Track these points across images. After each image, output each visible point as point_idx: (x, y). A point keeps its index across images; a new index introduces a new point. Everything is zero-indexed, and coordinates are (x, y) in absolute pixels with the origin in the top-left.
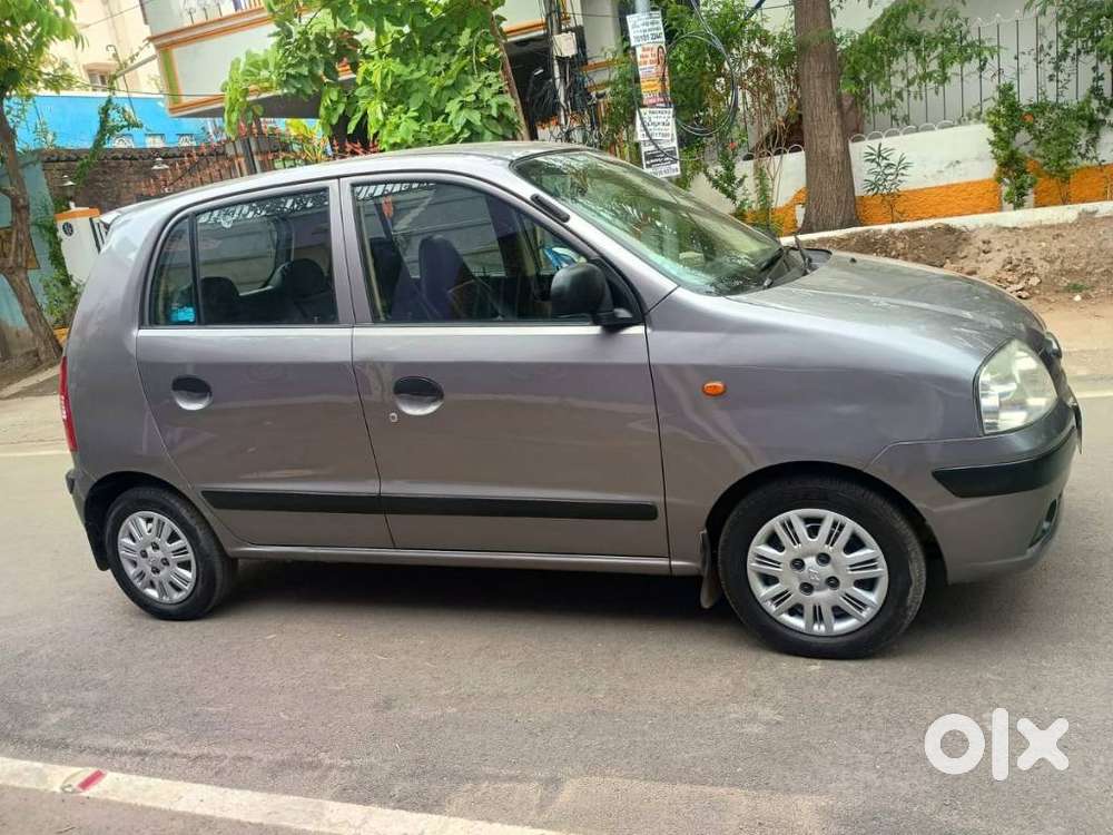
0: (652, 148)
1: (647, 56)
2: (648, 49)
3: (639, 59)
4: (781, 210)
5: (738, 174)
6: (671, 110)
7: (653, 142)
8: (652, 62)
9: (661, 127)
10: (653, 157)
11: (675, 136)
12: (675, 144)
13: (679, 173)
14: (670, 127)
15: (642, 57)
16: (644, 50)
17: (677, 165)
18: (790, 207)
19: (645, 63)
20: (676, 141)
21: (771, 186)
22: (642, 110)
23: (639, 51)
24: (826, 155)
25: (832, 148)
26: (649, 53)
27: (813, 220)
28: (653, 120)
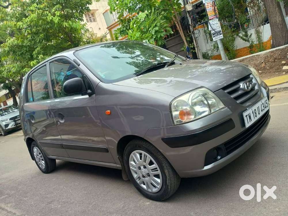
0: (214, 31)
1: (209, 5)
2: (209, 3)
3: (206, 7)
4: (266, 42)
5: (249, 34)
6: (218, 19)
7: (214, 30)
8: (210, 6)
9: (216, 25)
10: (215, 34)
11: (220, 27)
12: (220, 29)
13: (223, 37)
14: (218, 24)
15: (207, 6)
16: (207, 3)
17: (222, 35)
18: (269, 41)
19: (208, 7)
20: (220, 28)
21: (261, 36)
22: (210, 21)
23: (206, 4)
24: (276, 22)
25: (278, 20)
26: (209, 4)
27: (275, 44)
28: (213, 23)
